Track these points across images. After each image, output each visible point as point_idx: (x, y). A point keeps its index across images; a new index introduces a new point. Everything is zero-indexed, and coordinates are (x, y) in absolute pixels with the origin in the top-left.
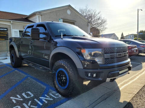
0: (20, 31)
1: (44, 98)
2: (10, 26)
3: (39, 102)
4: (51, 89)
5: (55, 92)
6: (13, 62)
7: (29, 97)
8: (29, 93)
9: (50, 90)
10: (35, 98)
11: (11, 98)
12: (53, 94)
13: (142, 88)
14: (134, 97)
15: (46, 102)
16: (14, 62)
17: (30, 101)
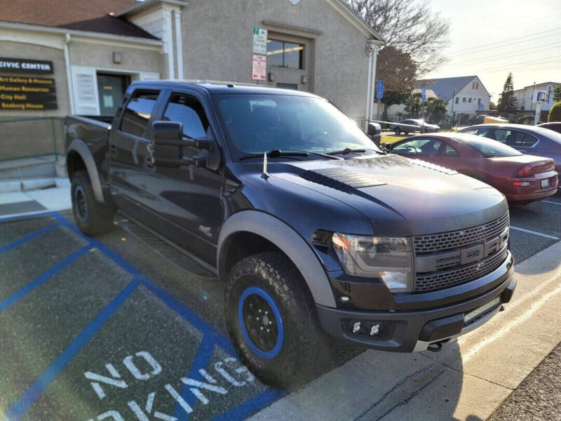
0: (99, 74)
1: (198, 384)
2: (63, 51)
3: (181, 400)
4: (219, 344)
5: (234, 360)
6: (83, 216)
7: (147, 376)
8: (146, 356)
9: (218, 351)
10: (167, 383)
11: (89, 375)
12: (226, 369)
13: (543, 362)
14: (508, 400)
15: (205, 401)
16: (86, 215)
17: (153, 395)
